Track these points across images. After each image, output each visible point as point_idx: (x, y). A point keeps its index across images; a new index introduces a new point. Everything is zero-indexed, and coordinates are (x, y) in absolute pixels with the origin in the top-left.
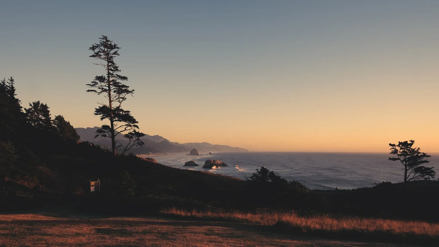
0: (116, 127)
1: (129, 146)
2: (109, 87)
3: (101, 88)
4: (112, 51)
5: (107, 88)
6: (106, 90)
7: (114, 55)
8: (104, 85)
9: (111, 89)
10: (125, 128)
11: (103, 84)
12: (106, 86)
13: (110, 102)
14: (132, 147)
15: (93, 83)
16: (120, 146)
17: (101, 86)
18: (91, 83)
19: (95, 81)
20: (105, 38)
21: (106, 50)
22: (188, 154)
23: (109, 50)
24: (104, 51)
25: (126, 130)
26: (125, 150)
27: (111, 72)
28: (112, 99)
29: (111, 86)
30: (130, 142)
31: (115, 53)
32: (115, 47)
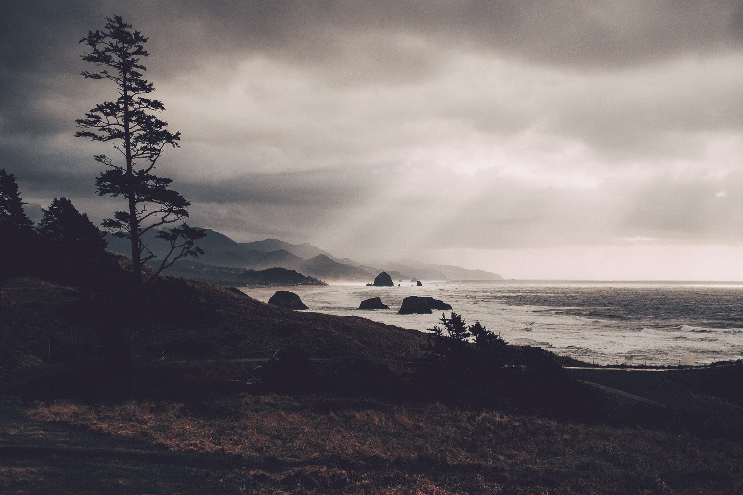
0: (143, 215)
1: (170, 260)
2: (126, 127)
3: (106, 129)
4: (134, 49)
5: (123, 130)
6: (119, 135)
7: (135, 57)
8: (116, 121)
9: (131, 131)
10: (163, 218)
11: (112, 120)
12: (118, 124)
13: (129, 158)
14: (177, 261)
15: (92, 119)
16: (150, 258)
17: (109, 124)
18: (84, 118)
19: (95, 114)
20: (119, 19)
21: (120, 45)
22: (371, 285)
23: (125, 45)
24: (116, 49)
25: (164, 221)
26: (162, 268)
27: (130, 93)
28: (132, 153)
29: (131, 125)
30: (173, 248)
31: (140, 52)
32: (138, 38)
